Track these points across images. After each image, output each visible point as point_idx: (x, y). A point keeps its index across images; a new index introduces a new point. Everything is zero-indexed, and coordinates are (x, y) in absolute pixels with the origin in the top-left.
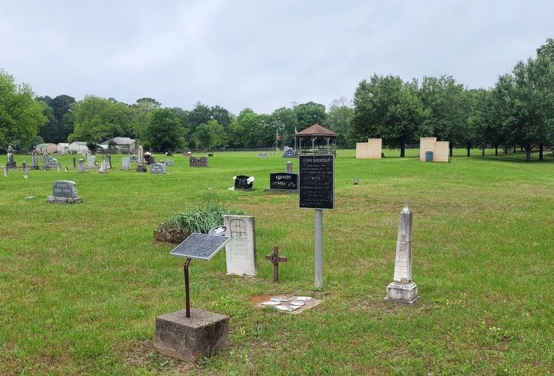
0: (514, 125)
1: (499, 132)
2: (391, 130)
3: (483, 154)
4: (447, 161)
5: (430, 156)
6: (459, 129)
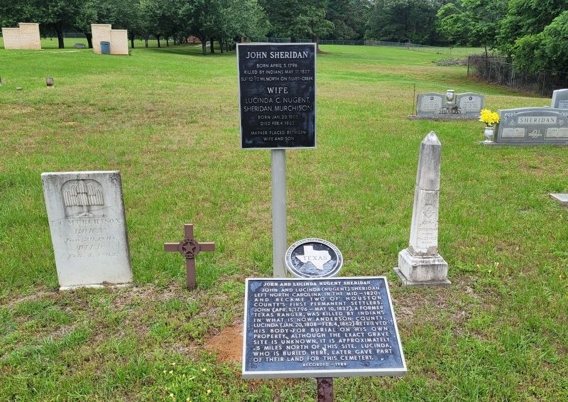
0: (191, 13)
1: (175, 21)
2: (44, 12)
3: (147, 46)
4: (127, 53)
5: (106, 46)
6: (125, 15)
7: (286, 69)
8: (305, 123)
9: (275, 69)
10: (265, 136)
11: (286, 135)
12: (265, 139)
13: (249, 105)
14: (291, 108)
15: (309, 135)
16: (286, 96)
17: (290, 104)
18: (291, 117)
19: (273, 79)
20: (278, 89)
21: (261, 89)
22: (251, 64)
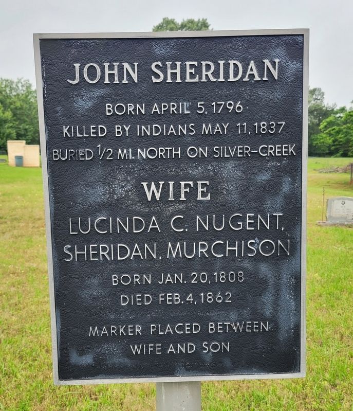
4: (39, 166)
5: (20, 160)
7: (203, 118)
8: (268, 297)
9: (167, 118)
10: (136, 339)
11: (205, 335)
12: (136, 350)
13: (82, 241)
14: (220, 248)
15: (283, 335)
16: (205, 209)
17: (217, 235)
18: (221, 276)
19: (160, 152)
20: (177, 188)
21: (121, 188)
22: (84, 103)
